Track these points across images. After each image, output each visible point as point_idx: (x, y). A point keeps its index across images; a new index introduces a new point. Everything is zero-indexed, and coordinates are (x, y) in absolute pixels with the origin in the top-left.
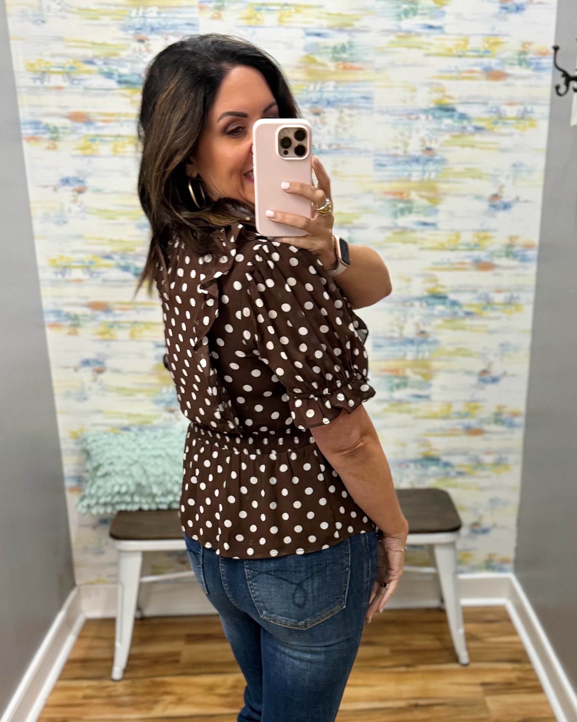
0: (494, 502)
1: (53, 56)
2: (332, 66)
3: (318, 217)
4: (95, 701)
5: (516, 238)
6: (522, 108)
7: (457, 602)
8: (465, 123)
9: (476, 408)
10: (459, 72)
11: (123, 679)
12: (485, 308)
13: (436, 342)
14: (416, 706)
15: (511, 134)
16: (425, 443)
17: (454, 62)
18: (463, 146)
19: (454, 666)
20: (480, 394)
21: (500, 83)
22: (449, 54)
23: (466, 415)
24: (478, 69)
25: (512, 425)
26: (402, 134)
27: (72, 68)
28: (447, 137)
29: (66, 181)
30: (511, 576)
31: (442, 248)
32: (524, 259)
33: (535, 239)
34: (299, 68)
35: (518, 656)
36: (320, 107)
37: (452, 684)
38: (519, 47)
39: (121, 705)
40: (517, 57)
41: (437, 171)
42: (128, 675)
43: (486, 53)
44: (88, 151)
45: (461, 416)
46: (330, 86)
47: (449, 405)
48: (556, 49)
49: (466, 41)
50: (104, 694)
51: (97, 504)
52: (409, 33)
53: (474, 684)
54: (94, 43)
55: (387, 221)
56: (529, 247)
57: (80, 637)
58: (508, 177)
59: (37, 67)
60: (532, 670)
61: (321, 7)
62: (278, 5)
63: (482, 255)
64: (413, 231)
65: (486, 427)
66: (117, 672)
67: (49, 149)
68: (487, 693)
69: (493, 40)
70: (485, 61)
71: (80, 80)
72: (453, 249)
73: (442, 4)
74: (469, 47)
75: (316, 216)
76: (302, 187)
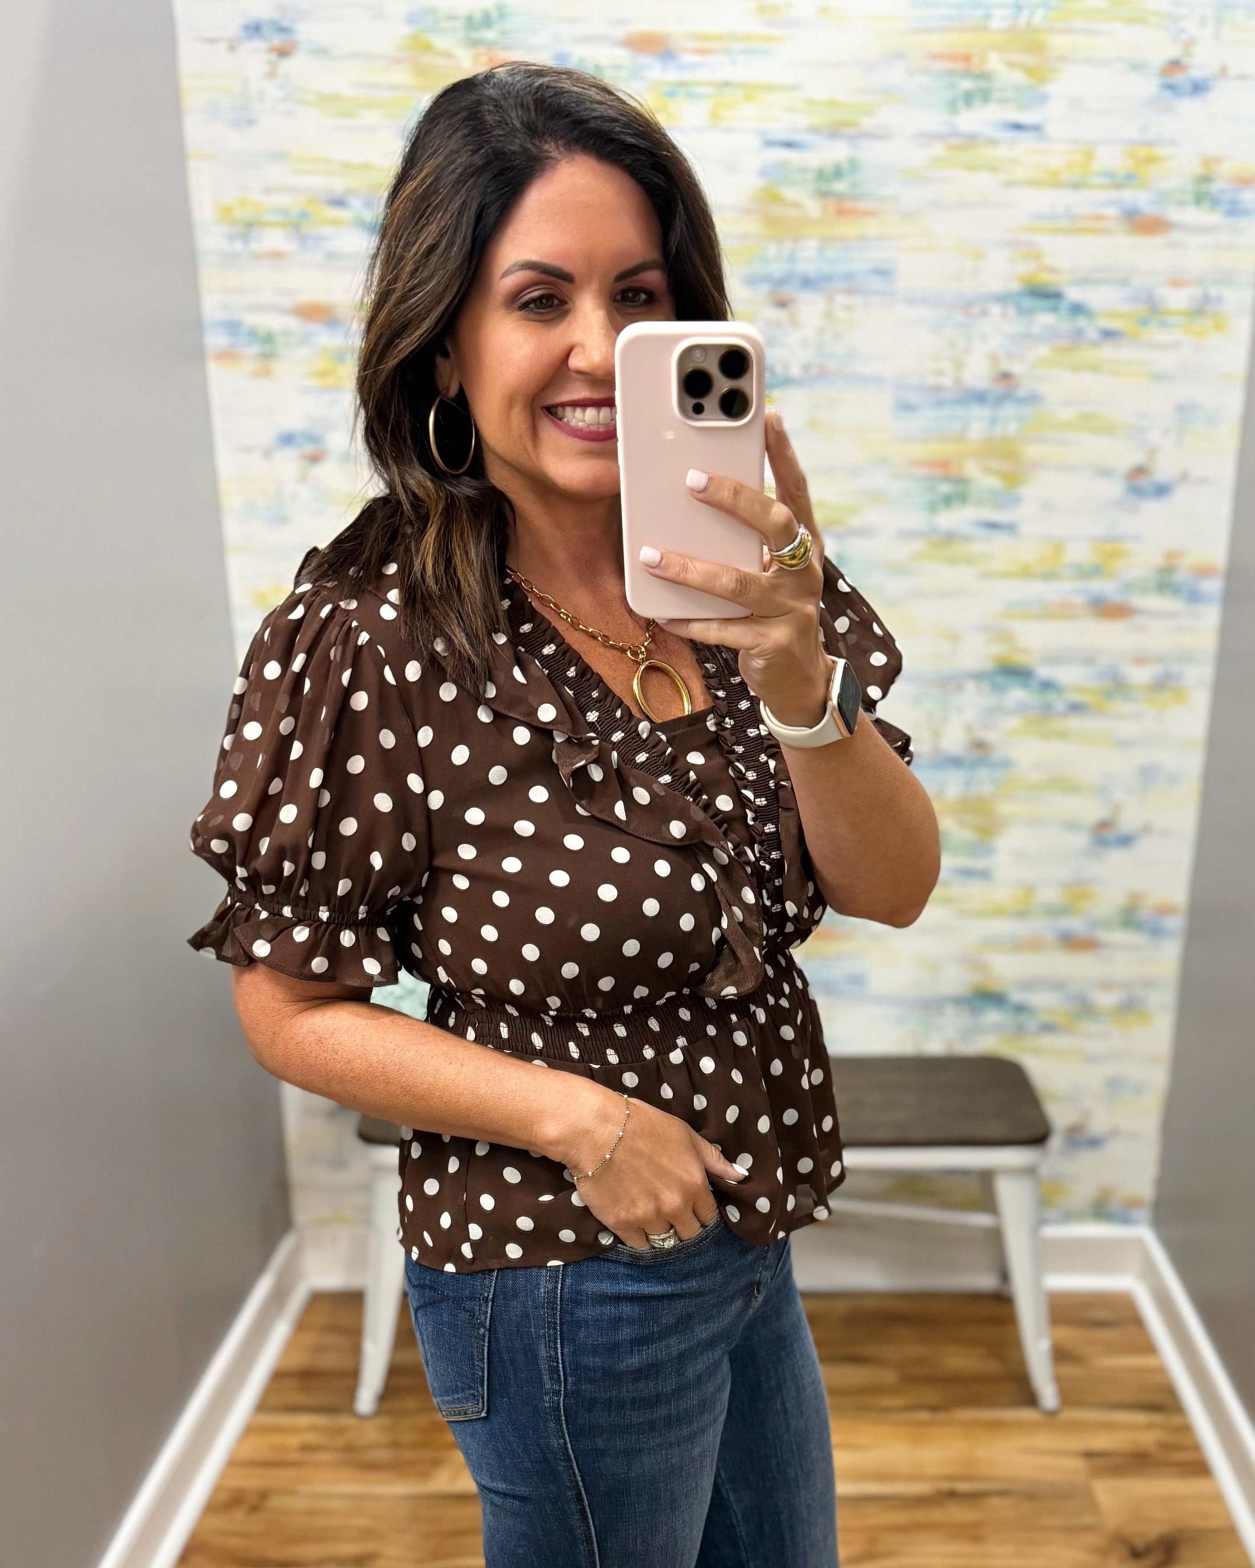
0: (1115, 1086)
1: (268, 190)
2: (813, 207)
3: (777, 571)
4: (323, 1457)
5: (1180, 554)
6: (1198, 291)
7: (1037, 1282)
8: (1082, 322)
9: (1084, 896)
10: (1073, 217)
11: (378, 1414)
13: (1006, 764)
14: (953, 1495)
15: (1176, 345)
16: (979, 966)
17: (1063, 199)
18: (1076, 369)
19: (1027, 1414)
20: (1094, 869)
21: (1155, 241)
22: (1053, 181)
23: (1064, 910)
24: (1111, 211)
25: (1156, 932)
26: (952, 345)
27: (302, 214)
28: (1043, 351)
29: (287, 439)
30: (1145, 1234)
31: (1026, 573)
32: (1194, 597)
33: (1219, 557)
34: (747, 211)
35: (1156, 1398)
36: (787, 291)
37: (1025, 1451)
38: (1196, 168)
39: (372, 1467)
40: (1191, 187)
41: (1021, 419)
42: (387, 1407)
43: (1130, 179)
44: (330, 381)
45: (1053, 911)
46: (809, 248)
47: (1030, 890)
49: (1089, 155)
50: (340, 1442)
52: (972, 140)
53: (1069, 1454)
54: (346, 165)
55: (917, 519)
56: (1204, 572)
57: (301, 1326)
58: (1166, 432)
59: (237, 213)
60: (1187, 1429)
61: (794, 87)
62: (711, 84)
63: (1107, 588)
64: (968, 539)
65: (1103, 935)
66: (365, 1400)
67: (256, 374)
68: (1096, 1473)
69: (1144, 152)
70: (1127, 195)
71: (319, 238)
72: (1048, 577)
73: (1043, 81)
74: (1095, 167)
75: (772, 570)
76: (736, 492)
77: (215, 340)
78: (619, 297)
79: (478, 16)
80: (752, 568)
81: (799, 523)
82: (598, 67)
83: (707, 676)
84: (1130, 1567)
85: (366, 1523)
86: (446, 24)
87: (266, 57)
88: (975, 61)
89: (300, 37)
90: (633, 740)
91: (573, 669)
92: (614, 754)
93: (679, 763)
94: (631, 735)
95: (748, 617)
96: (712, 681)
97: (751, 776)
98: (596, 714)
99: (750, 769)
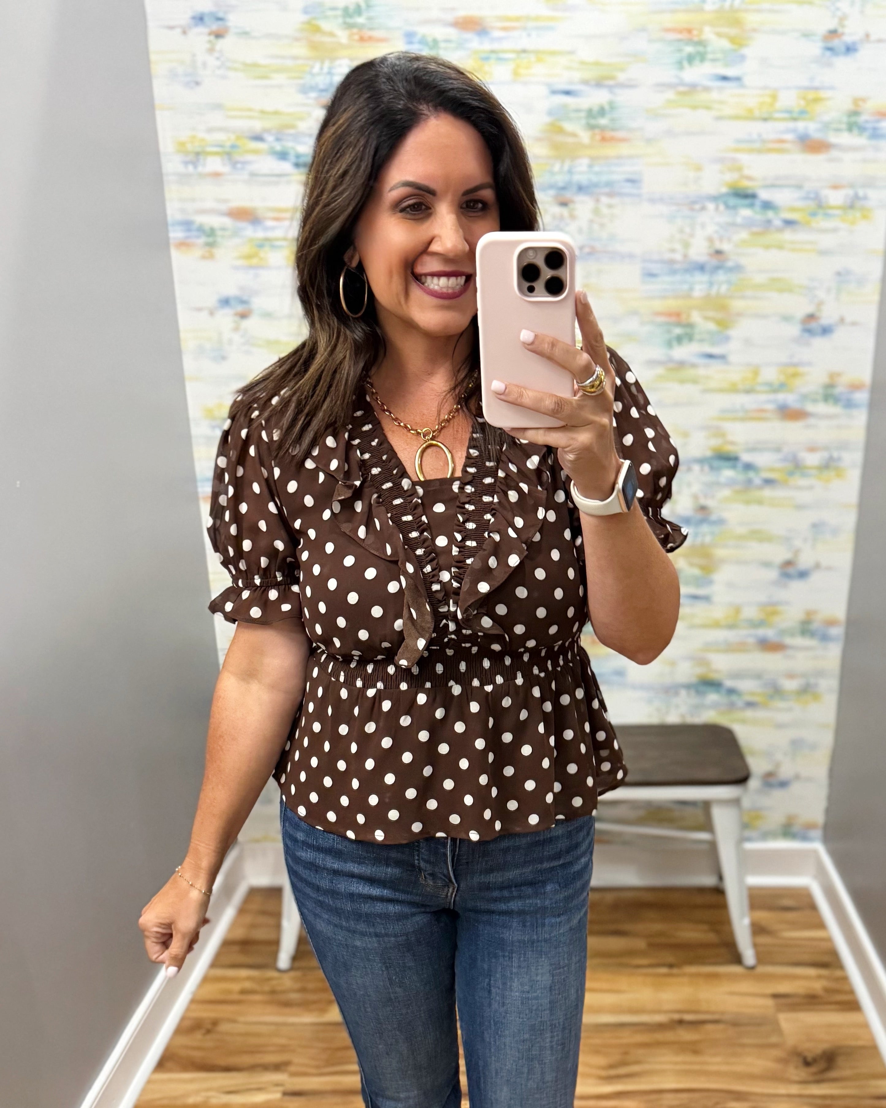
0: (797, 745)
1: (210, 130)
2: (585, 137)
3: (582, 396)
4: (256, 998)
5: (839, 375)
6: (851, 192)
7: (741, 880)
8: (770, 214)
9: (775, 613)
10: (764, 141)
11: (292, 969)
12: (791, 474)
13: (721, 522)
14: (681, 1022)
15: (835, 230)
16: (702, 662)
17: (756, 128)
18: (767, 247)
19: (735, 969)
20: (781, 594)
21: (820, 158)
22: (749, 116)
23: (761, 623)
24: (790, 137)
25: (825, 638)
26: (681, 231)
27: (233, 147)
28: (744, 235)
29: (225, 302)
30: (819, 847)
31: (733, 389)
32: (849, 405)
33: (865, 375)
34: (541, 139)
35: (826, 959)
36: (568, 195)
37: (732, 993)
38: (849, 106)
39: (287, 1004)
40: (845, 119)
41: (729, 282)
42: (297, 964)
43: (802, 114)
44: (255, 261)
45: (753, 624)
46: (583, 164)
47: (738, 610)
49: (774, 97)
50: (267, 988)
52: (693, 87)
53: (764, 996)
54: (262, 112)
55: (658, 353)
56: (856, 387)
57: (242, 911)
58: (829, 290)
59: (189, 147)
60: (845, 979)
61: (571, 53)
62: (514, 51)
63: (790, 399)
64: (694, 366)
65: (789, 641)
66: (284, 960)
67: (204, 257)
68: (780, 1009)
69: (811, 95)
70: (801, 125)
71: (244, 163)
72: (748, 391)
73: (741, 45)
74: (778, 105)
75: (579, 395)
76: (553, 344)
77: (176, 234)
78: (464, 206)
79: (352, 9)
80: (565, 393)
81: (596, 364)
83: (469, 457)
84: (803, 1073)
85: (283, 1041)
86: (330, 13)
87: (207, 38)
88: (695, 32)
89: (230, 24)
90: (397, 490)
91: (376, 440)
92: (375, 496)
93: (420, 509)
94: (397, 485)
95: (563, 427)
96: (470, 461)
97: (471, 526)
98: (379, 469)
99: (473, 521)
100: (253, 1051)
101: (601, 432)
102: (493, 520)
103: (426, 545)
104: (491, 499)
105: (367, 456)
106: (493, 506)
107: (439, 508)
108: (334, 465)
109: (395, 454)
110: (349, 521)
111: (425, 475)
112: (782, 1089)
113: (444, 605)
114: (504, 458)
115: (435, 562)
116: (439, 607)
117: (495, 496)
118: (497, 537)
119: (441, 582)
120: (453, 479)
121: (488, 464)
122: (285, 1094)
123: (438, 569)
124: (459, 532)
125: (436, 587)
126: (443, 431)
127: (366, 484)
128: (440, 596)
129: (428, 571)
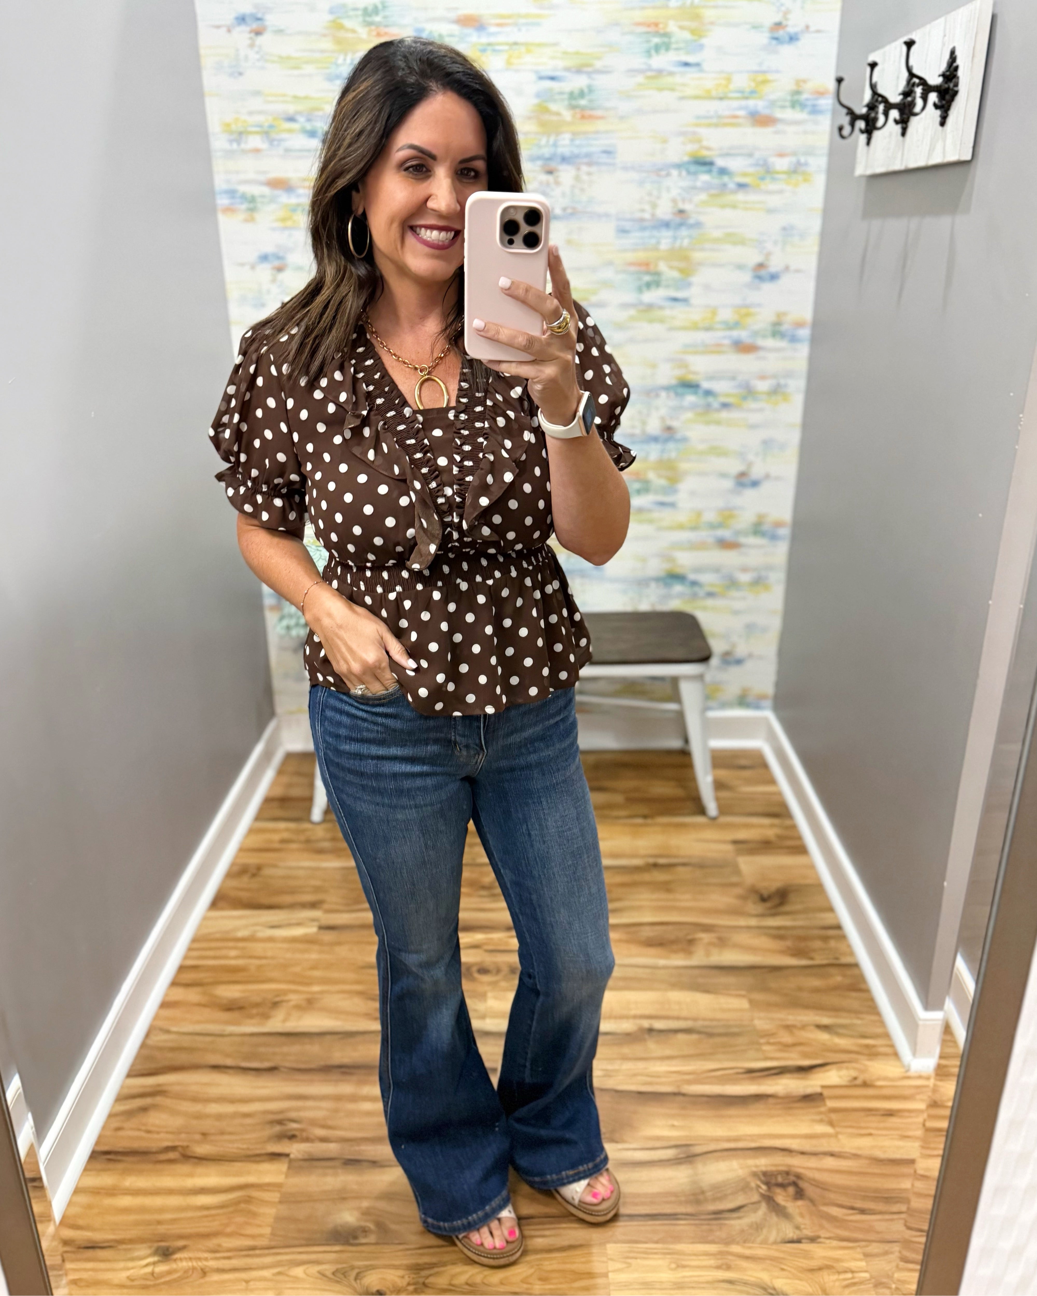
0: (750, 628)
1: (251, 113)
2: (567, 115)
3: (550, 335)
4: (294, 846)
5: (785, 314)
6: (794, 159)
7: (705, 743)
8: (726, 179)
9: (731, 517)
10: (719, 117)
11: (324, 821)
12: (744, 398)
13: (685, 440)
14: (655, 865)
15: (781, 192)
16: (669, 559)
17: (714, 106)
18: (723, 207)
19: (700, 819)
20: (737, 501)
21: (769, 130)
22: (707, 96)
23: (719, 526)
24: (742, 113)
25: (774, 537)
26: (650, 194)
27: (271, 126)
28: (703, 196)
29: (264, 258)
30: (769, 715)
31: (695, 327)
32: (794, 339)
33: (807, 314)
34: (529, 118)
35: (776, 810)
36: (553, 165)
37: (698, 840)
38: (792, 86)
39: (320, 851)
40: (789, 98)
41: (690, 237)
43: (753, 94)
44: (289, 223)
45: (712, 526)
46: (565, 139)
47: (699, 514)
48: (840, 81)
49: (729, 80)
50: (302, 838)
51: (297, 625)
52: (660, 73)
53: (724, 842)
54: (295, 97)
55: (630, 297)
56: (799, 325)
57: (280, 772)
58: (775, 243)
59: (234, 127)
60: (794, 827)
61: (556, 44)
62: (507, 44)
63: (743, 335)
64: (661, 308)
65: (743, 540)
66: (317, 814)
67: (246, 221)
68: (739, 852)
69: (760, 78)
70: (751, 103)
71: (280, 140)
72: (708, 329)
73: (701, 37)
74: (732, 87)
75: (547, 334)
76: (527, 291)
77: (222, 201)
78: (459, 172)
79: (370, 8)
80: (536, 332)
81: (563, 308)
82: (440, 36)
83: (461, 389)
84: (760, 908)
85: (317, 883)
86: (351, 13)
87: (248, 36)
88: (661, 26)
89: (268, 23)
90: (400, 417)
91: (379, 374)
92: (381, 423)
93: (421, 434)
94: (400, 414)
95: (533, 361)
96: (462, 392)
97: (467, 448)
98: (383, 400)
99: (468, 444)
100: (292, 891)
101: (565, 366)
102: (485, 443)
103: (430, 464)
104: (482, 425)
105: (371, 388)
106: (485, 431)
107: (437, 433)
108: (343, 397)
109: (397, 386)
110: (359, 444)
111: (424, 405)
112: (742, 922)
113: (449, 515)
114: (491, 389)
115: (439, 479)
116: (444, 518)
117: (486, 422)
118: (491, 458)
119: (445, 496)
120: (448, 409)
121: (477, 395)
122: (321, 928)
123: (441, 485)
124: (458, 454)
125: (441, 500)
126: (437, 368)
127: (372, 413)
128: (445, 508)
129: (434, 487)
